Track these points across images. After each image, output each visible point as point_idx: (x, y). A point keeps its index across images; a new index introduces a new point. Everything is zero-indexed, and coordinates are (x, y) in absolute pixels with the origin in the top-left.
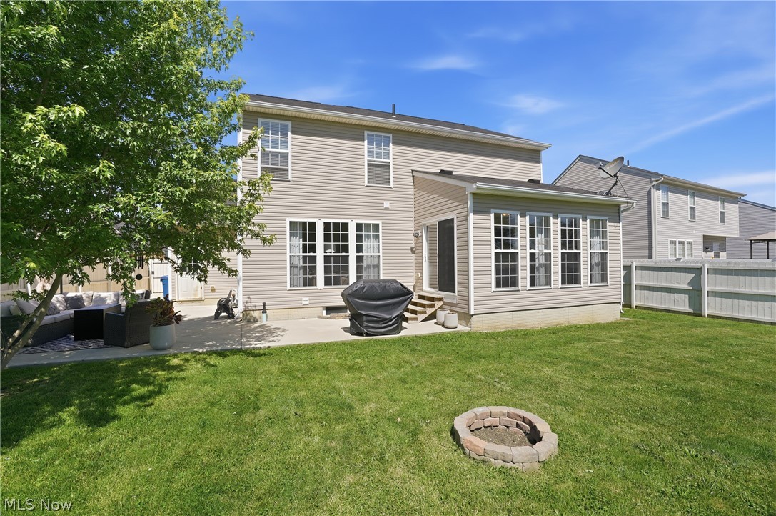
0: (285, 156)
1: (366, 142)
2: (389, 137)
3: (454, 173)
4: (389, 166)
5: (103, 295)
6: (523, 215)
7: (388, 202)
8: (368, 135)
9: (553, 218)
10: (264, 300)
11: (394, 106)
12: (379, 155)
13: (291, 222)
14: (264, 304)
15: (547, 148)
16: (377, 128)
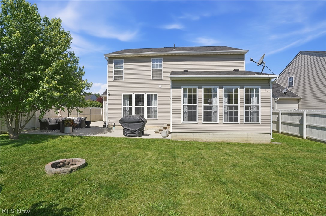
0: (122, 71)
1: (152, 62)
2: (162, 59)
3: (188, 71)
4: (161, 71)
5: (74, 118)
7: (161, 85)
8: (153, 59)
10: (114, 122)
11: (174, 45)
12: (157, 67)
13: (123, 95)
14: (114, 124)
15: (247, 52)
16: (158, 56)
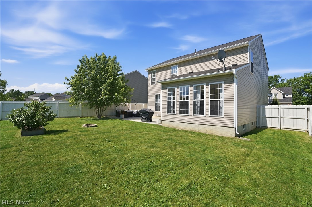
0: (155, 78)
2: (177, 66)
4: (177, 75)
6: (178, 88)
8: (172, 67)
9: (190, 87)
12: (174, 72)
13: (156, 95)
